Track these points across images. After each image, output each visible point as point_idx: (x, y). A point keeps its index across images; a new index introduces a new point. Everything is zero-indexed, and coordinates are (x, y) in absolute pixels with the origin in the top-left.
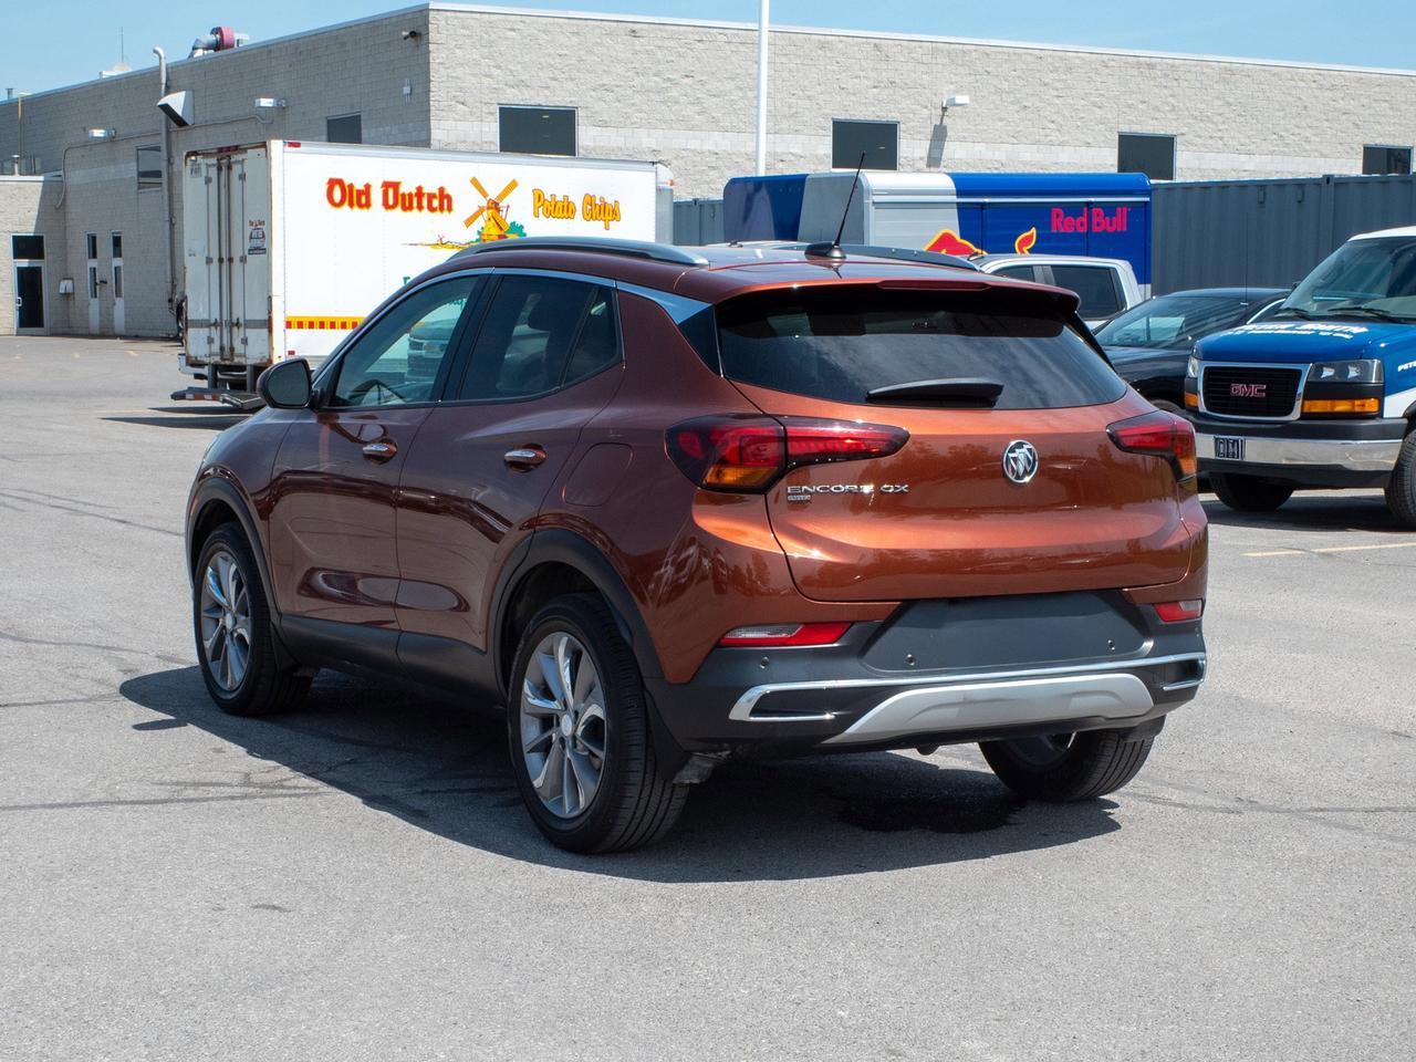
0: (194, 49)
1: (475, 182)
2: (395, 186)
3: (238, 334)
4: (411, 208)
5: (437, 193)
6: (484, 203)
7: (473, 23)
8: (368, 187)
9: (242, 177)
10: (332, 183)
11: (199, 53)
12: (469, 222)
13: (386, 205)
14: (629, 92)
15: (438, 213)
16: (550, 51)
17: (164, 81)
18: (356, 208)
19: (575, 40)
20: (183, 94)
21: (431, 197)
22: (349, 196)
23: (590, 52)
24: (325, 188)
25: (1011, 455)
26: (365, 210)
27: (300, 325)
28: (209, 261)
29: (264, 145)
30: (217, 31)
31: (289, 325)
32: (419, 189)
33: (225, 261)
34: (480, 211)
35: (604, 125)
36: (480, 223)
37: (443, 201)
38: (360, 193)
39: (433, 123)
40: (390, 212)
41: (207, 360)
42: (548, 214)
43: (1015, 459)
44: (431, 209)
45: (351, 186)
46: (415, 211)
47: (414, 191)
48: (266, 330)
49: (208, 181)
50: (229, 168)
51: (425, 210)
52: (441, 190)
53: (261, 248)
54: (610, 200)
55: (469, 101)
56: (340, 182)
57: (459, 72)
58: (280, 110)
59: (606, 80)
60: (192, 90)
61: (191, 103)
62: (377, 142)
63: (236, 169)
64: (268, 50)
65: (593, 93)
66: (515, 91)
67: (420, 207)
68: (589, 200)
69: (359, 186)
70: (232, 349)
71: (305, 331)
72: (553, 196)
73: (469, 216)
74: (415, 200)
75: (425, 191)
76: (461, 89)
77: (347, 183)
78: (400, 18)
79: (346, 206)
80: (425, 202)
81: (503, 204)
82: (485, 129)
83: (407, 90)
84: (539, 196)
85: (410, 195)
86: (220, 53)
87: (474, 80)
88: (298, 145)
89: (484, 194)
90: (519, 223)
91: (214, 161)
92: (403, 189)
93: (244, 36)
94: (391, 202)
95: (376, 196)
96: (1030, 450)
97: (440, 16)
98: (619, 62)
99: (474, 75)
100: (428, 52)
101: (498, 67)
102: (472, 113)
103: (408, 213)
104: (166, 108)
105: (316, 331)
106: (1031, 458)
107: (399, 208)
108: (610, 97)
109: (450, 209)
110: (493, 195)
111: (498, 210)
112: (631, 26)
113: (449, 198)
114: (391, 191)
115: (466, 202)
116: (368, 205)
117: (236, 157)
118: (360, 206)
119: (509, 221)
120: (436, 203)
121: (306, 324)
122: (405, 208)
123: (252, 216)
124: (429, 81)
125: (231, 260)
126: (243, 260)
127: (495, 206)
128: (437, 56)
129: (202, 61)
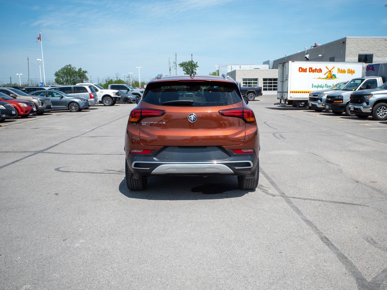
0: (311, 47)
1: (326, 67)
2: (311, 68)
3: (284, 94)
4: (314, 72)
5: (319, 69)
6: (328, 71)
7: (355, 40)
8: (306, 68)
9: (285, 67)
10: (300, 68)
11: (312, 48)
12: (325, 74)
13: (310, 72)
14: (384, 51)
15: (319, 73)
16: (369, 44)
17: (306, 52)
18: (304, 72)
19: (374, 42)
20: (308, 55)
21: (318, 70)
22: (303, 70)
23: (376, 44)
24: (298, 69)
25: (189, 116)
26: (306, 73)
27: (293, 92)
28: (281, 82)
29: (288, 62)
30: (315, 44)
31: (291, 92)
32: (316, 69)
33: (283, 82)
34: (327, 72)
35: (378, 57)
36: (327, 74)
37: (320, 71)
38: (305, 70)
39: (346, 58)
40: (310, 73)
41: (280, 98)
42: (341, 72)
43: (191, 117)
44: (318, 72)
45: (303, 68)
46: (315, 72)
47: (315, 69)
48: (287, 93)
49: (281, 68)
50: (284, 66)
51: (317, 72)
52: (320, 69)
53: (287, 80)
54: (353, 70)
55: (353, 54)
56: (301, 68)
57: (351, 49)
58: (322, 56)
59: (379, 49)
60: (310, 54)
61: (310, 56)
62: (337, 61)
63: (285, 66)
64: (321, 47)
65: (377, 51)
66: (362, 51)
67: (316, 72)
68: (349, 70)
69: (305, 68)
70: (283, 96)
71: (294, 93)
72: (342, 69)
73: (325, 73)
74: (315, 71)
75: (317, 69)
76: (351, 52)
77: (302, 68)
78: (342, 39)
79: (302, 72)
80: (317, 71)
81: (332, 71)
82: (355, 58)
83: (342, 52)
84: (339, 69)
85: (314, 70)
86: (316, 47)
87: (354, 50)
88: (294, 62)
89: (328, 69)
90: (335, 74)
91: (282, 65)
92: (313, 69)
93: (319, 44)
94: (310, 71)
95: (308, 70)
96: (195, 116)
97: (348, 39)
98: (382, 45)
99: (354, 49)
100: (346, 45)
101: (359, 47)
102: (353, 56)
103: (314, 73)
104: (306, 57)
105: (298, 93)
106: (195, 117)
107: (312, 72)
108: (380, 52)
109: (321, 72)
110: (330, 69)
111: (331, 72)
112: (385, 39)
113: (321, 70)
114: (311, 69)
115: (325, 71)
116: (306, 72)
117: (285, 64)
118: (305, 72)
119: (333, 74)
120: (319, 71)
121: (294, 92)
122: (313, 72)
123: (286, 74)
124: (345, 51)
125: (283, 81)
126: (285, 81)
127: (330, 71)
128: (347, 46)
129: (312, 49)
